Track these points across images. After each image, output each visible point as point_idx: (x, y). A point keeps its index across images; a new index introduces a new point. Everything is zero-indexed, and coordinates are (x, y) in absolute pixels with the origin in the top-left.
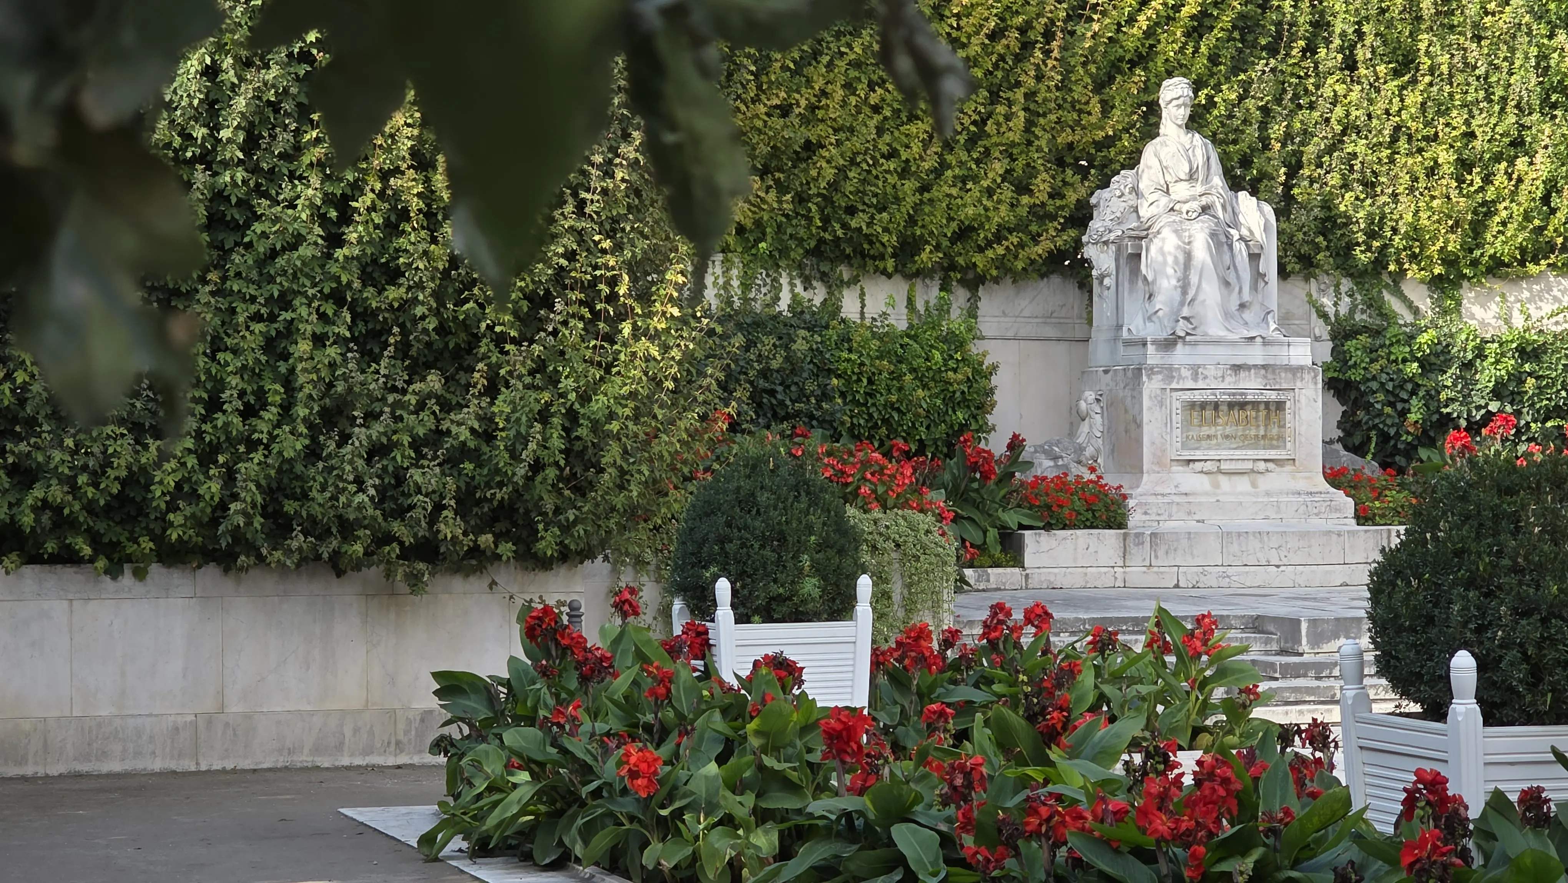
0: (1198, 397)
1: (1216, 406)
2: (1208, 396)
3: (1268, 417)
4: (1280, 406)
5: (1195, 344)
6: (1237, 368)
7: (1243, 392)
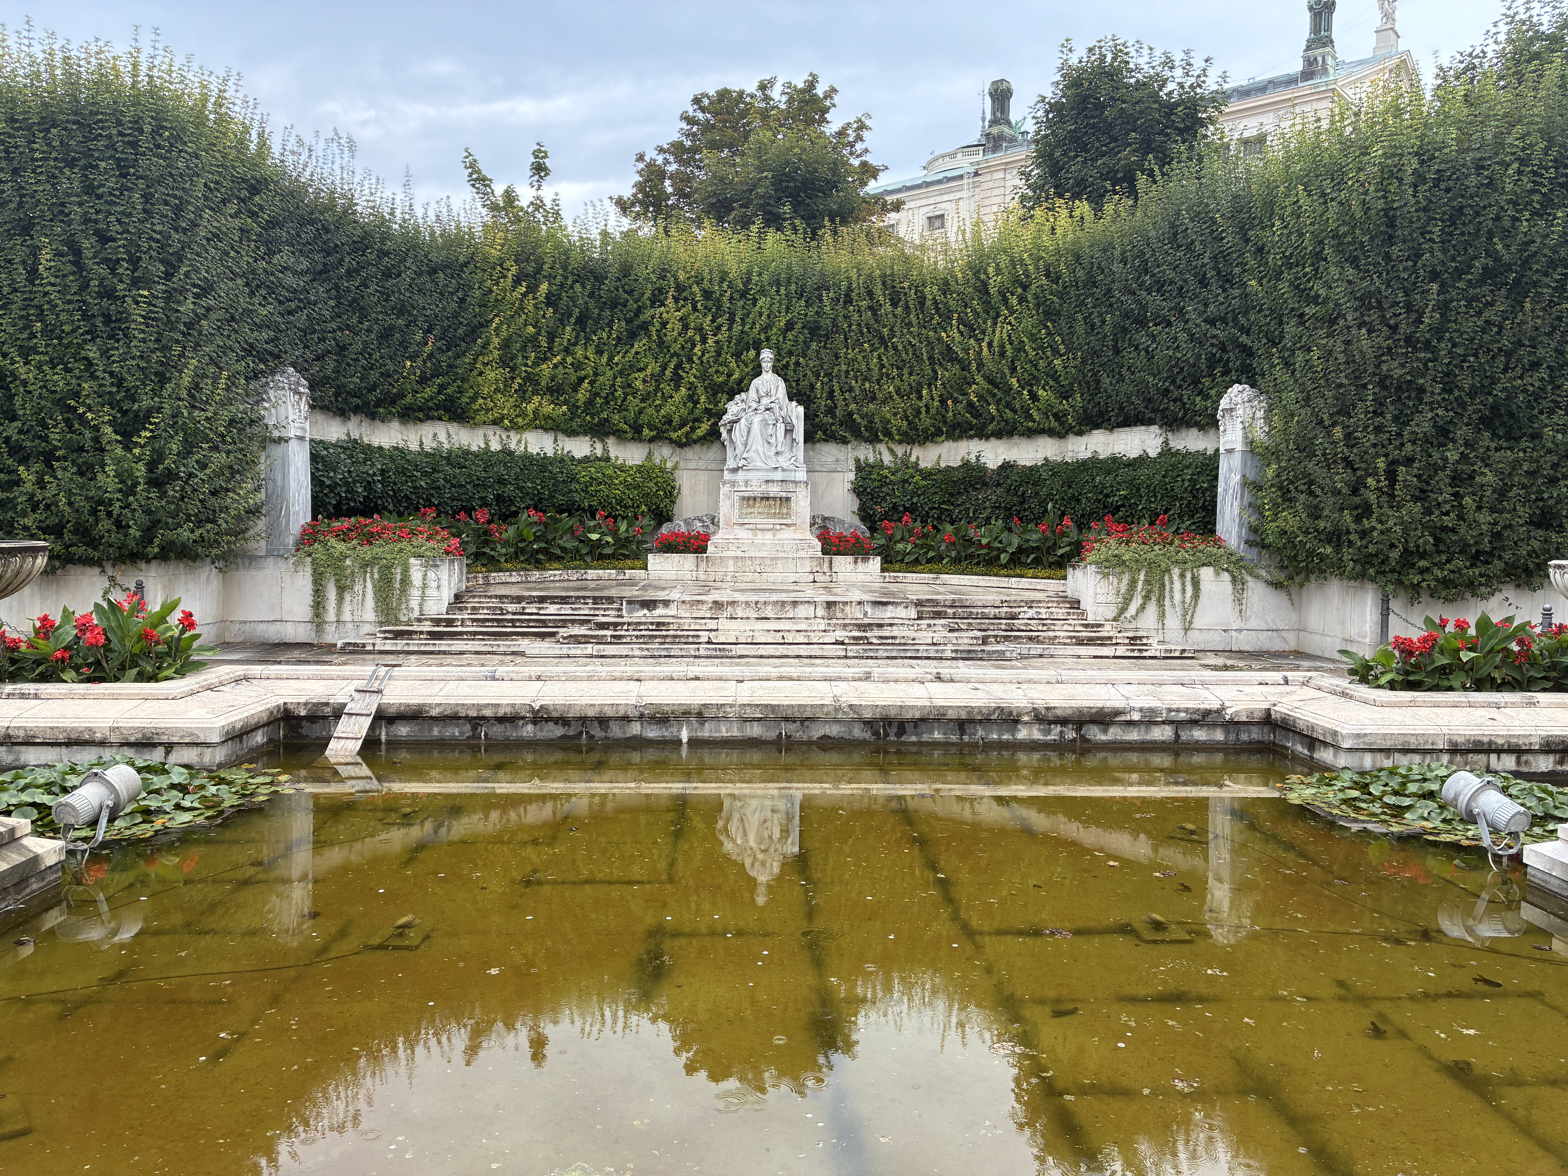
0: (746, 494)
1: (755, 499)
2: (751, 494)
3: (781, 504)
4: (788, 499)
5: (748, 470)
6: (767, 481)
7: (768, 492)
